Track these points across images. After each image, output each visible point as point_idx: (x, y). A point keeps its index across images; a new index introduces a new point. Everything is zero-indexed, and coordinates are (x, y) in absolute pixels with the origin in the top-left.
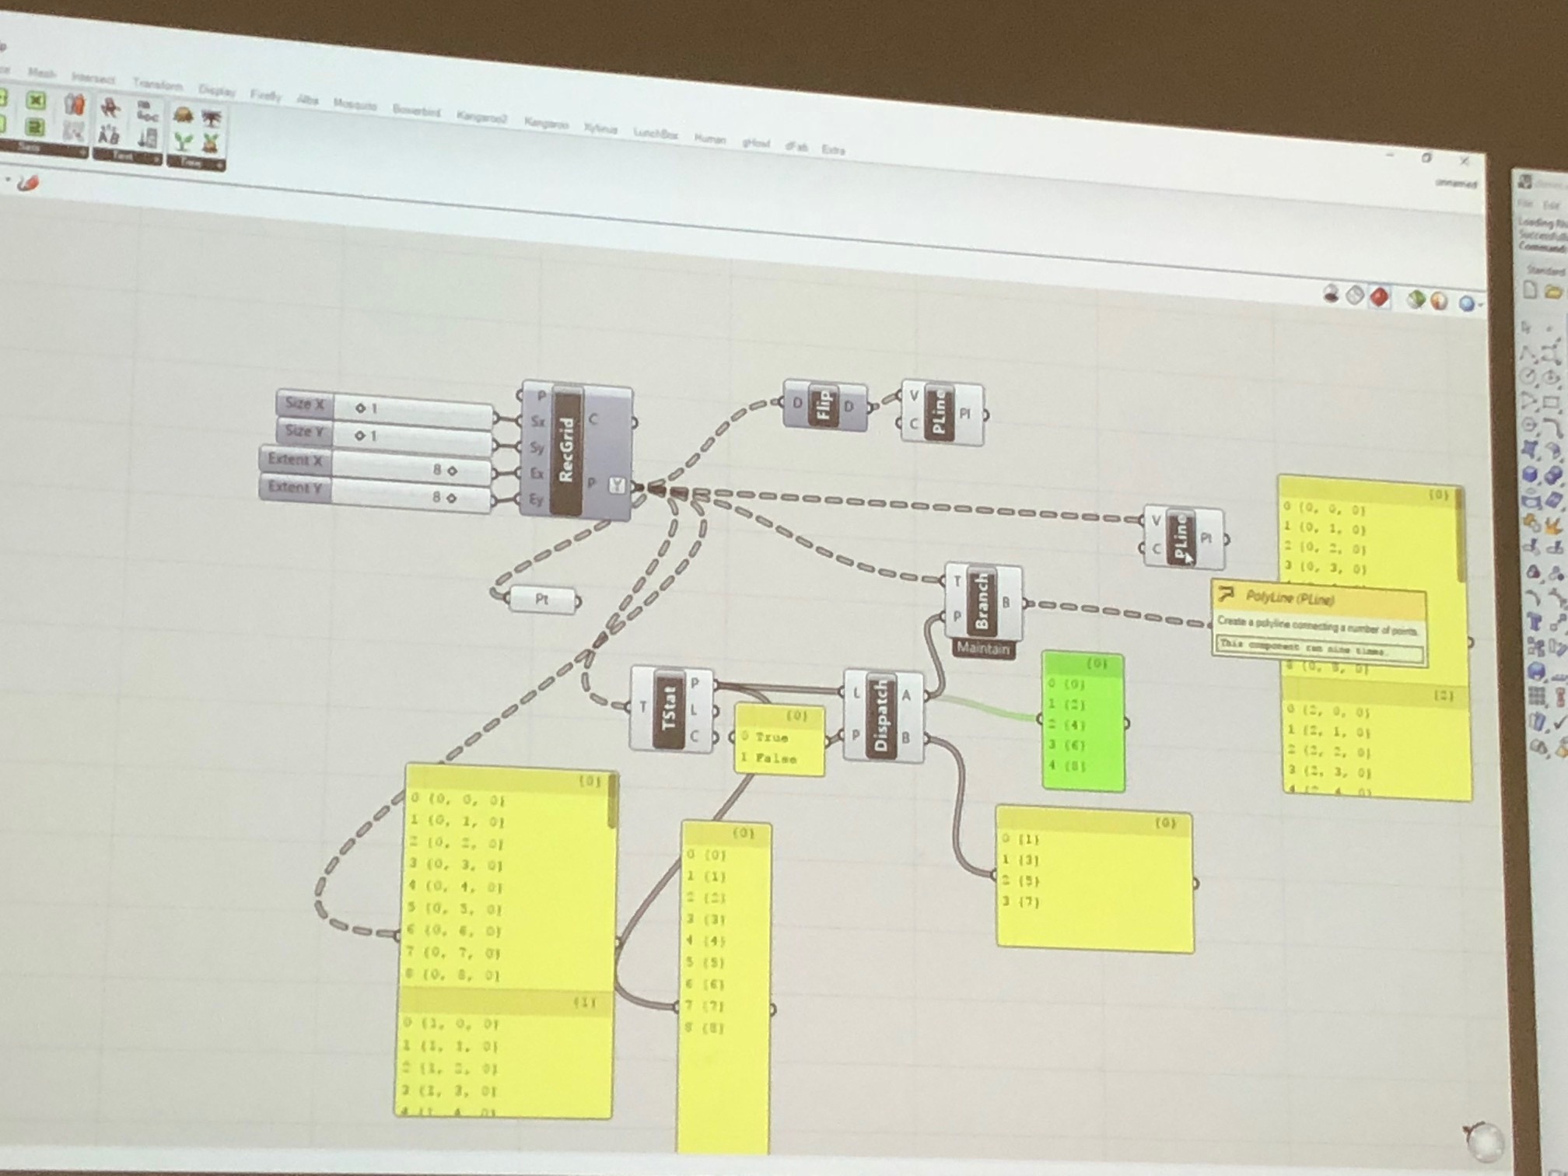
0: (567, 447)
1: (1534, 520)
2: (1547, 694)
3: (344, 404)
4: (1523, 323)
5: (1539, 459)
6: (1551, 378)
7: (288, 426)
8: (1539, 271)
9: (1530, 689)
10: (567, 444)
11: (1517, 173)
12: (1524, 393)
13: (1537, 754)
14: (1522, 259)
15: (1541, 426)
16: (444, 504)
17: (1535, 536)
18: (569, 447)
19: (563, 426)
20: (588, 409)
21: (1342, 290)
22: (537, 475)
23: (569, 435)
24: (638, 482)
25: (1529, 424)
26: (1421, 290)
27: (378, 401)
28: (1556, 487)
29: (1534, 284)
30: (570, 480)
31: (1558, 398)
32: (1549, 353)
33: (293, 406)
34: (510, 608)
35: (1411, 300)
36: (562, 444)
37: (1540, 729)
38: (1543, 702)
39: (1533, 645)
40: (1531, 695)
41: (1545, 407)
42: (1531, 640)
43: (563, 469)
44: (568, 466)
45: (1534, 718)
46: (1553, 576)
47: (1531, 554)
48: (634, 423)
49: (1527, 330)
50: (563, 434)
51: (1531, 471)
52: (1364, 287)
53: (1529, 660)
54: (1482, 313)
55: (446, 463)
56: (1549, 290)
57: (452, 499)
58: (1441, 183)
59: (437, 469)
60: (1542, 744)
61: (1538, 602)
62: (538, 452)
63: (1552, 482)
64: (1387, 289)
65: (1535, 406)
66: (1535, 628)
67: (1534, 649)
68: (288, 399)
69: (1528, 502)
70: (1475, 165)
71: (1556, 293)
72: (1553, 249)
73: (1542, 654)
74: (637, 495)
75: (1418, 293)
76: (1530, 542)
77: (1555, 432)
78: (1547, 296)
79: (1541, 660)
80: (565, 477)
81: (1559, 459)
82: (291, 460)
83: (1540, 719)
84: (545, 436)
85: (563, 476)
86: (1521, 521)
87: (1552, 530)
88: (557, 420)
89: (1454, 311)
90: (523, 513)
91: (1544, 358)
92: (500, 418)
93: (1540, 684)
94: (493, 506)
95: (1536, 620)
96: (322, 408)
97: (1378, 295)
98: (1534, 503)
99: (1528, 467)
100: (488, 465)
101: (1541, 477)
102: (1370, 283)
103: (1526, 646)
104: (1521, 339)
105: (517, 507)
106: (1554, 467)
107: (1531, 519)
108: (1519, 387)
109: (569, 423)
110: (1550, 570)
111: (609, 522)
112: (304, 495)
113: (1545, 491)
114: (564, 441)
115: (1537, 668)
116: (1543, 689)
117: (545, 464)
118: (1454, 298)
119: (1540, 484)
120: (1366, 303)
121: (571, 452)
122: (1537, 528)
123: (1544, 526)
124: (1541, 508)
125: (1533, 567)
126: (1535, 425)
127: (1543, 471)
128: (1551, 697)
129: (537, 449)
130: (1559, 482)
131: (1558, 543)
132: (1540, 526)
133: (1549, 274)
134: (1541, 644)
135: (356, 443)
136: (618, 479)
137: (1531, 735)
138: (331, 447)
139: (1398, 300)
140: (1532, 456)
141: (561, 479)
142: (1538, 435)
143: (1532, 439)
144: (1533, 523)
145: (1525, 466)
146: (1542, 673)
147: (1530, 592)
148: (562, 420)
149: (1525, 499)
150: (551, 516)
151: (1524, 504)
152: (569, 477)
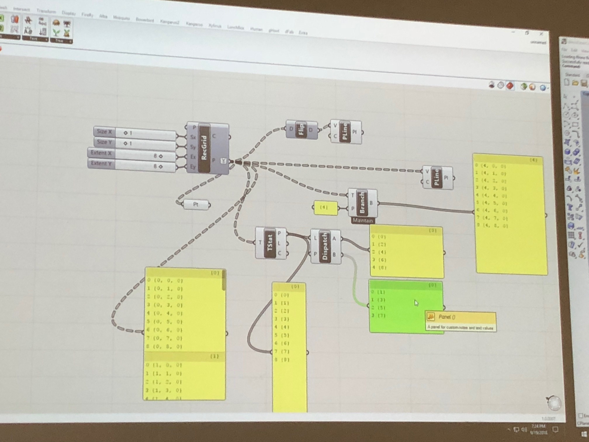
0: (204, 147)
1: (569, 169)
2: (575, 234)
3: (119, 132)
4: (564, 95)
5: (571, 146)
6: (575, 115)
7: (98, 140)
8: (570, 75)
9: (569, 232)
10: (204, 145)
11: (561, 38)
12: (565, 121)
13: (571, 257)
14: (563, 71)
15: (572, 134)
16: (158, 169)
17: (570, 175)
18: (205, 147)
19: (202, 138)
20: (212, 132)
21: (496, 83)
22: (193, 157)
23: (205, 142)
24: (232, 159)
25: (567, 133)
26: (526, 83)
27: (133, 130)
28: (577, 156)
29: (568, 80)
30: (206, 159)
31: (578, 123)
32: (574, 106)
33: (100, 132)
34: (183, 207)
35: (522, 87)
36: (202, 146)
37: (573, 247)
38: (574, 238)
39: (569, 216)
40: (569, 235)
41: (573, 126)
42: (569, 214)
43: (203, 155)
44: (205, 154)
45: (570, 244)
46: (577, 190)
47: (568, 181)
48: (229, 137)
49: (565, 97)
50: (202, 142)
51: (568, 151)
52: (504, 82)
53: (568, 221)
54: (549, 91)
55: (158, 153)
56: (574, 82)
57: (161, 167)
58: (533, 42)
59: (155, 156)
60: (573, 253)
61: (571, 200)
62: (193, 148)
63: (576, 154)
64: (513, 83)
65: (569, 126)
66: (570, 209)
67: (570, 217)
68: (98, 130)
69: (567, 162)
70: (546, 35)
71: (576, 83)
72: (575, 67)
73: (573, 219)
74: (231, 164)
75: (524, 84)
76: (567, 177)
77: (577, 136)
78: (573, 84)
79: (573, 222)
80: (204, 158)
81: (578, 146)
82: (99, 153)
83: (573, 243)
84: (196, 143)
85: (203, 158)
86: (564, 170)
87: (576, 173)
88: (200, 136)
89: (538, 90)
90: (188, 172)
91: (572, 108)
92: (178, 136)
93: (572, 231)
94: (176, 169)
95: (571, 207)
96: (111, 133)
97: (509, 85)
98: (569, 162)
99: (567, 149)
100: (174, 154)
101: (571, 153)
102: (507, 81)
103: (567, 216)
104: (563, 101)
105: (186, 170)
106: (577, 149)
107: (568, 169)
108: (563, 119)
109: (205, 138)
110: (576, 187)
111: (221, 175)
112: (105, 166)
113: (573, 158)
114: (203, 144)
115: (571, 225)
116: (573, 233)
117: (196, 153)
118: (538, 86)
119: (571, 155)
120: (505, 88)
121: (206, 149)
122: (570, 172)
123: (573, 172)
124: (572, 165)
125: (569, 186)
126: (569, 133)
127: (572, 150)
128: (577, 236)
129: (193, 147)
130: (578, 154)
131: (578, 178)
132: (571, 171)
133: (574, 76)
134: (572, 215)
135: (124, 146)
136: (224, 159)
137: (569, 250)
138: (115, 148)
139: (517, 87)
140: (568, 145)
141: (202, 159)
142: (570, 137)
143: (568, 139)
144: (569, 170)
145: (566, 149)
146: (573, 226)
147: (568, 196)
148: (202, 136)
149: (566, 161)
150: (198, 173)
151: (565, 163)
152: (205, 158)
